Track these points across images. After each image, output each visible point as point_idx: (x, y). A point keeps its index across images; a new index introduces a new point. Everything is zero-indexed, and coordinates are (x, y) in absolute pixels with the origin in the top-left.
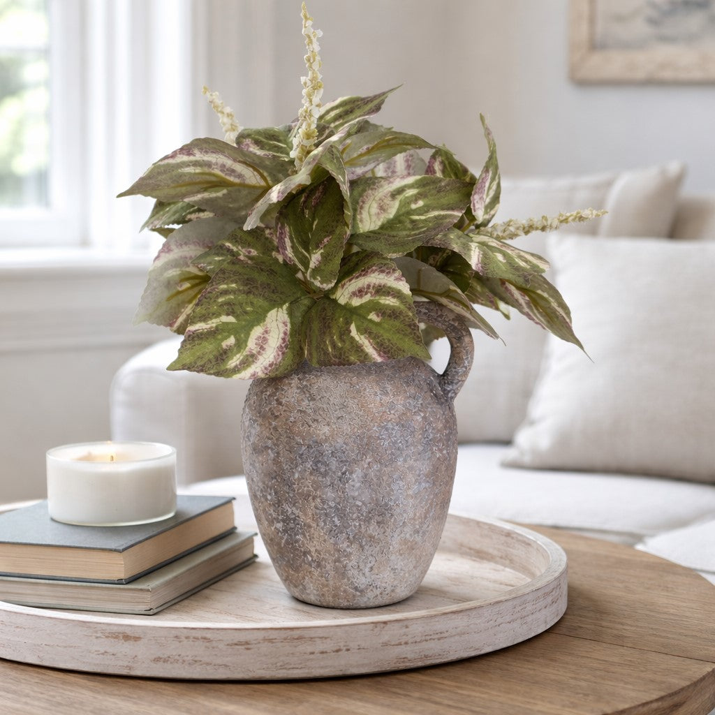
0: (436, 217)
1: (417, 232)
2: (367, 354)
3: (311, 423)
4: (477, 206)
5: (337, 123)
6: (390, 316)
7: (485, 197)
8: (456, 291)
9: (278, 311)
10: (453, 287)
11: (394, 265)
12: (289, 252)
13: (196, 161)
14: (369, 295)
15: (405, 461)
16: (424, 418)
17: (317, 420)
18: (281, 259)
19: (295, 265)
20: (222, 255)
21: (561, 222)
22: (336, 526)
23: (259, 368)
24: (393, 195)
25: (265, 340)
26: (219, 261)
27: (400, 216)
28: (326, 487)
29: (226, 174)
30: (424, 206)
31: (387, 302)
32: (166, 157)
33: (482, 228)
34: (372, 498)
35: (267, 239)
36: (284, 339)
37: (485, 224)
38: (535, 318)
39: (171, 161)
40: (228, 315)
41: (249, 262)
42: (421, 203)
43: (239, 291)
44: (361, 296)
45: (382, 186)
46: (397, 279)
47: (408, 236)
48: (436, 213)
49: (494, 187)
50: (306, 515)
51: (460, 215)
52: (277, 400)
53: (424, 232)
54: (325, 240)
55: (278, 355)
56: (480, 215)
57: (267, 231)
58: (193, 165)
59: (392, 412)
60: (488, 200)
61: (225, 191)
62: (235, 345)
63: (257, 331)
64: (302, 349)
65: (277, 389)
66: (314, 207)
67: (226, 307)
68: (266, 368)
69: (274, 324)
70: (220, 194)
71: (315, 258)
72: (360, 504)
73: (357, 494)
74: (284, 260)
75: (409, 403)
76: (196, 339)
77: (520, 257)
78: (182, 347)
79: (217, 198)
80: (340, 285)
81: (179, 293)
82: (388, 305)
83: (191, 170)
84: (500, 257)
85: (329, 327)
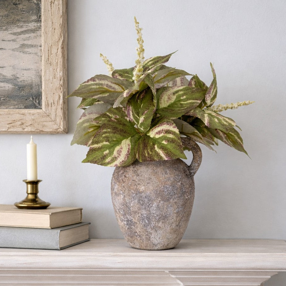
0: (190, 103)
1: (183, 109)
2: (161, 157)
3: (137, 185)
4: (208, 99)
5: (152, 66)
6: (171, 142)
7: (211, 95)
8: (197, 133)
9: (126, 140)
10: (196, 131)
11: (172, 122)
12: (132, 117)
13: (96, 83)
14: (163, 133)
15: (173, 200)
16: (182, 184)
17: (140, 184)
18: (128, 119)
19: (134, 122)
20: (105, 118)
21: (238, 106)
22: (146, 223)
23: (118, 162)
24: (174, 94)
25: (121, 151)
26: (104, 120)
27: (176, 102)
28: (143, 209)
29: (108, 88)
30: (186, 98)
31: (170, 136)
32: (85, 82)
33: (209, 108)
34: (160, 214)
35: (123, 111)
36: (128, 151)
37: (210, 106)
38: (228, 143)
39: (87, 83)
40: (106, 141)
41: (116, 121)
42: (185, 97)
43: (111, 132)
44: (160, 134)
45: (169, 90)
46: (174, 127)
47: (179, 110)
48: (190, 101)
49: (215, 91)
50: (135, 219)
51: (200, 102)
52: (125, 176)
53: (185, 109)
54: (146, 112)
55: (126, 158)
56: (208, 102)
57: (123, 109)
58: (96, 85)
59: (169, 181)
60: (212, 96)
61: (108, 94)
62: (109, 153)
63: (117, 148)
64: (135, 155)
65: (124, 171)
66: (142, 99)
67: (105, 138)
68: (121, 163)
69: (125, 145)
70: (106, 95)
71: (142, 119)
72: (155, 215)
73: (154, 212)
74: (129, 120)
75: (176, 177)
76: (93, 151)
77: (224, 120)
78: (88, 153)
79: (105, 96)
80: (151, 130)
81: (89, 132)
82: (170, 137)
83: (95, 87)
84: (216, 120)
85: (146, 146)
